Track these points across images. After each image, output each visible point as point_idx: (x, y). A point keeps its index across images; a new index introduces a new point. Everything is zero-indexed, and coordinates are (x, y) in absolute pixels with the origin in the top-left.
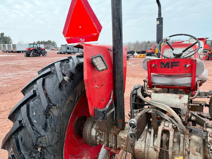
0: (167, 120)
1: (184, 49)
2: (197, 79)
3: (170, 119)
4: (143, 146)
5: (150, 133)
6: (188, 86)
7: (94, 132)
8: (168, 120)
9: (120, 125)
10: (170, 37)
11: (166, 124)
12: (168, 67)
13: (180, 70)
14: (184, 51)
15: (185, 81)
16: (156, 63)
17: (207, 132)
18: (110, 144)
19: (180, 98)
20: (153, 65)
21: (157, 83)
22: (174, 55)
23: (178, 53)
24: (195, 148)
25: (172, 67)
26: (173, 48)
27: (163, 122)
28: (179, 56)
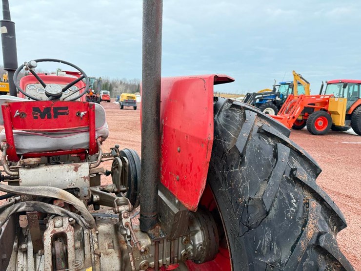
0: (57, 215)
1: (65, 86)
2: (97, 135)
3: (62, 212)
5: (25, 252)
6: (85, 147)
8: (60, 214)
10: (37, 61)
11: (58, 223)
12: (50, 117)
13: (70, 121)
14: (64, 90)
15: (80, 139)
16: (23, 109)
17: (120, 213)
19: (76, 169)
20: (17, 113)
21: (27, 150)
22: (48, 95)
23: (54, 93)
24: (106, 244)
25: (56, 117)
26: (44, 82)
27: (51, 222)
28: (57, 97)
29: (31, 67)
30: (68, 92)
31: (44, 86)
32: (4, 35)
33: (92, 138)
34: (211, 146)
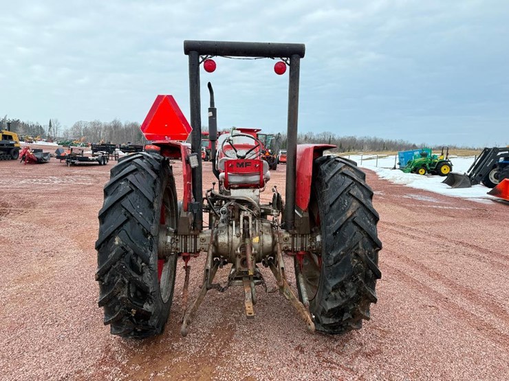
1: (248, 151)
2: (263, 177)
4: (226, 237)
5: (232, 225)
6: (258, 183)
7: (169, 239)
9: (199, 226)
10: (233, 136)
11: (246, 212)
12: (243, 167)
13: (252, 169)
14: (247, 153)
15: (255, 178)
18: (188, 249)
19: (253, 191)
20: (230, 165)
21: (233, 182)
22: (238, 157)
23: (242, 155)
24: (266, 230)
26: (236, 149)
28: (243, 157)
29: (230, 140)
30: (249, 155)
31: (236, 151)
32: (210, 117)
33: (261, 178)
34: (311, 179)
